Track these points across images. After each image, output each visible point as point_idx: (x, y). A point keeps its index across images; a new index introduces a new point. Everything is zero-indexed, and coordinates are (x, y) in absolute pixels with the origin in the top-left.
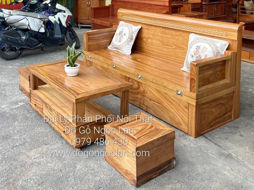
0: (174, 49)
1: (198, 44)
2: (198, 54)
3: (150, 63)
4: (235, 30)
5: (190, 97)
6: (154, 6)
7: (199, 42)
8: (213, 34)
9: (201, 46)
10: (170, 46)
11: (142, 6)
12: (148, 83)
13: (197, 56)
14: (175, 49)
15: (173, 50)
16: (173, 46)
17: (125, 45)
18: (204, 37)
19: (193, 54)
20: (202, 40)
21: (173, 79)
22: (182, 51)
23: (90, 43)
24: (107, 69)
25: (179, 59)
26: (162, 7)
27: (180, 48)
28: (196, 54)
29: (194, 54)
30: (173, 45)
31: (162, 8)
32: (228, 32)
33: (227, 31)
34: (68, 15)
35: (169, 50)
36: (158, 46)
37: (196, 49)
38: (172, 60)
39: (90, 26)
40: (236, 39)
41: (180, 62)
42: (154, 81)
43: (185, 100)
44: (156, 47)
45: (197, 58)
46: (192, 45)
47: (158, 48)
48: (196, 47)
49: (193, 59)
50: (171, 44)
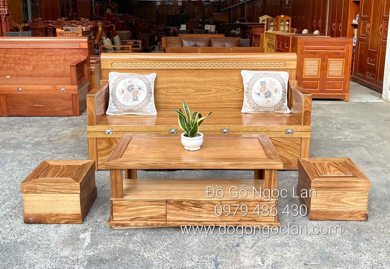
0: (213, 93)
1: (263, 80)
2: (266, 90)
4: (295, 59)
5: (304, 131)
7: (261, 77)
9: (267, 80)
10: (206, 91)
14: (216, 92)
15: (211, 96)
16: (211, 91)
19: (259, 92)
22: (226, 93)
25: (222, 104)
27: (223, 90)
28: (263, 91)
29: (261, 91)
30: (212, 89)
31: (75, 53)
32: (286, 62)
35: (207, 96)
36: (189, 95)
37: (261, 85)
38: (212, 107)
41: (225, 106)
43: (296, 136)
44: (185, 97)
45: (266, 95)
46: (253, 82)
47: (187, 97)
48: (261, 83)
49: (261, 97)
50: (209, 89)
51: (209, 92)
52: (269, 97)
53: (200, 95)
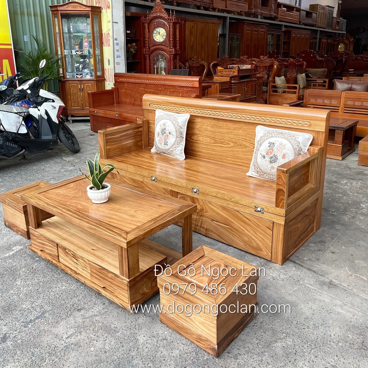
0: (231, 147)
1: (272, 140)
2: (273, 154)
3: (201, 169)
4: (323, 118)
5: (277, 214)
6: (178, 88)
7: (272, 137)
8: (290, 125)
9: (277, 142)
10: (224, 143)
11: (160, 89)
12: (209, 199)
13: (271, 156)
14: (233, 147)
15: (229, 150)
16: (229, 144)
17: (175, 147)
18: (277, 129)
19: (265, 154)
20: (276, 134)
21: (245, 191)
22: (244, 150)
23: (108, 147)
24: (142, 182)
25: (238, 160)
26: (189, 89)
27: (241, 145)
28: (269, 154)
29: (267, 154)
30: (230, 143)
31: (189, 91)
32: (312, 122)
33: (312, 120)
34: (60, 106)
35: (224, 149)
36: (208, 145)
37: (269, 146)
38: (229, 162)
39: (88, 118)
40: (324, 131)
41: (241, 164)
42: (218, 196)
43: (267, 218)
44: (205, 147)
45: (271, 159)
46: (262, 141)
47: (207, 147)
48: (269, 143)
49: (266, 161)
50: (227, 142)
51: (227, 145)
52: (274, 162)
53: (218, 147)
